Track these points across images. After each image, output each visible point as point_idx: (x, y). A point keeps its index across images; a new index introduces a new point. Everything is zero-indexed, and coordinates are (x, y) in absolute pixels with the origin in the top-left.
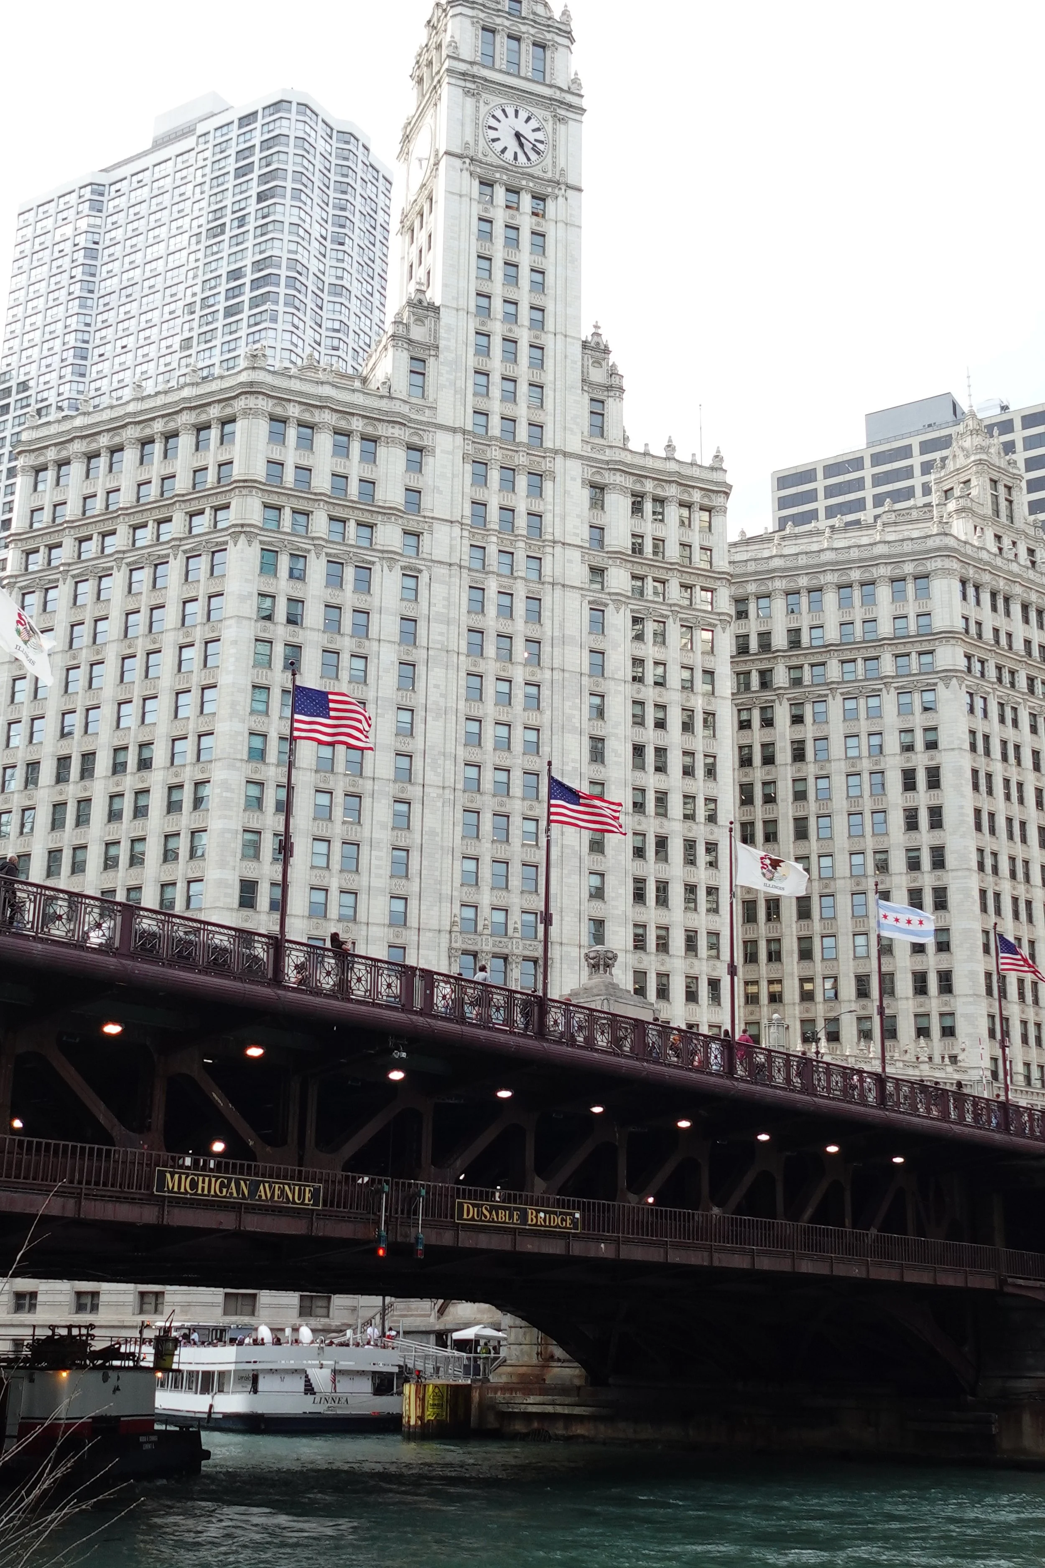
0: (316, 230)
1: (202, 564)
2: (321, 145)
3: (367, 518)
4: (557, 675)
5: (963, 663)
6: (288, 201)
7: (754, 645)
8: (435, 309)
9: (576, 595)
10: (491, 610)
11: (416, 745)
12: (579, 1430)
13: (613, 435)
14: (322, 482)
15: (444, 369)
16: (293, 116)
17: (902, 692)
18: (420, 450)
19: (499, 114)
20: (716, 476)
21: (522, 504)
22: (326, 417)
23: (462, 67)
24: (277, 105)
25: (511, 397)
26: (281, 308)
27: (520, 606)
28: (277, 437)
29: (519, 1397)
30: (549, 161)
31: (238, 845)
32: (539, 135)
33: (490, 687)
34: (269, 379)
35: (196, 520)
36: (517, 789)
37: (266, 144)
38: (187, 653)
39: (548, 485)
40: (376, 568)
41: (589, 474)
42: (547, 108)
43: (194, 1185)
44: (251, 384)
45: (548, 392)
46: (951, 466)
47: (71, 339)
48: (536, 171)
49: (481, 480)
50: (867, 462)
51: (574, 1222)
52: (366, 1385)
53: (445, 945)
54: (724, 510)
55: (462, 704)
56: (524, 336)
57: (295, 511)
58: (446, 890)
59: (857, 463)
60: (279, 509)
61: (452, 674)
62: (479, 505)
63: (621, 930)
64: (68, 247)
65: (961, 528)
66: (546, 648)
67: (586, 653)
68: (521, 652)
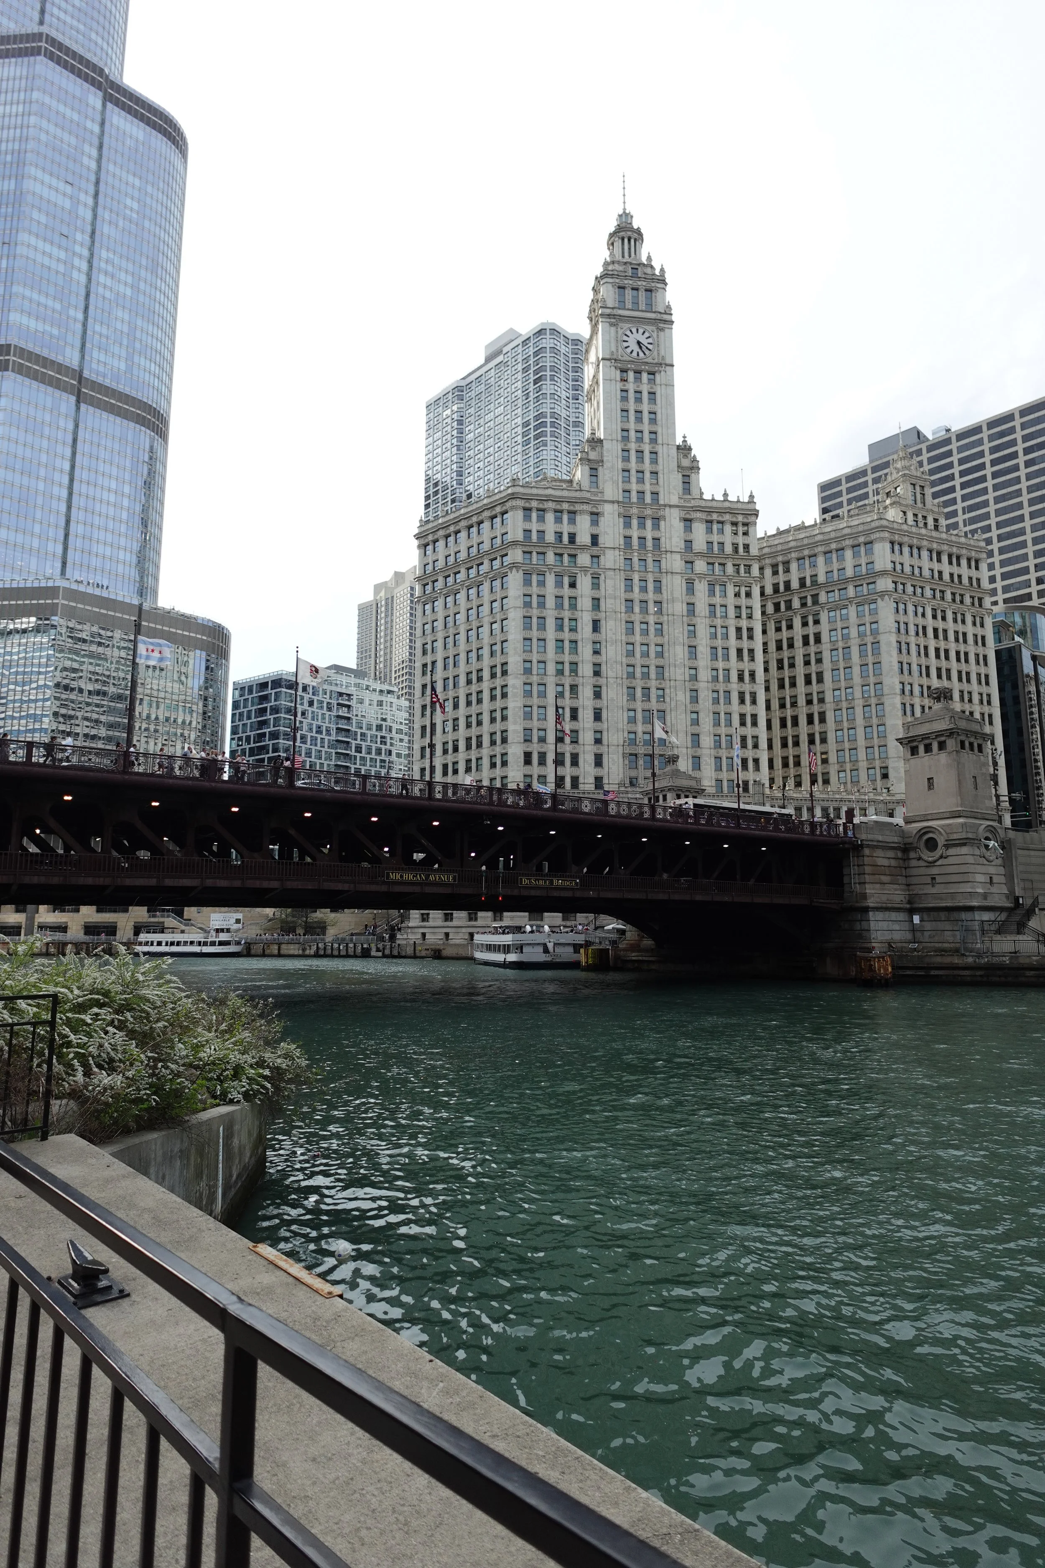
0: (564, 395)
1: (497, 584)
2: (563, 349)
3: (573, 552)
4: (671, 618)
5: (891, 586)
6: (548, 382)
7: (782, 588)
8: (600, 441)
9: (679, 577)
10: (636, 589)
11: (602, 659)
12: (653, 967)
13: (695, 493)
14: (550, 537)
15: (607, 472)
16: (548, 336)
17: (859, 605)
18: (597, 514)
19: (628, 333)
20: (750, 506)
21: (649, 534)
22: (551, 505)
23: (608, 311)
24: (540, 332)
25: (641, 481)
26: (549, 438)
27: (651, 586)
28: (527, 518)
29: (629, 954)
30: (655, 353)
31: (521, 714)
32: (650, 340)
33: (637, 628)
34: (521, 490)
35: (494, 563)
36: (653, 675)
37: (536, 354)
38: (494, 626)
39: (662, 523)
40: (579, 576)
41: (683, 514)
42: (653, 324)
43: (402, 876)
44: (513, 494)
45: (660, 475)
46: (889, 478)
47: (454, 467)
48: (649, 360)
49: (628, 525)
50: (869, 472)
51: (576, 884)
52: (571, 949)
53: (621, 751)
54: (755, 524)
55: (624, 637)
56: (647, 448)
57: (538, 553)
58: (620, 726)
59: (863, 473)
60: (531, 553)
61: (618, 623)
62: (628, 538)
63: (708, 739)
64: (449, 420)
65: (893, 514)
66: (665, 605)
67: (685, 606)
68: (652, 608)
